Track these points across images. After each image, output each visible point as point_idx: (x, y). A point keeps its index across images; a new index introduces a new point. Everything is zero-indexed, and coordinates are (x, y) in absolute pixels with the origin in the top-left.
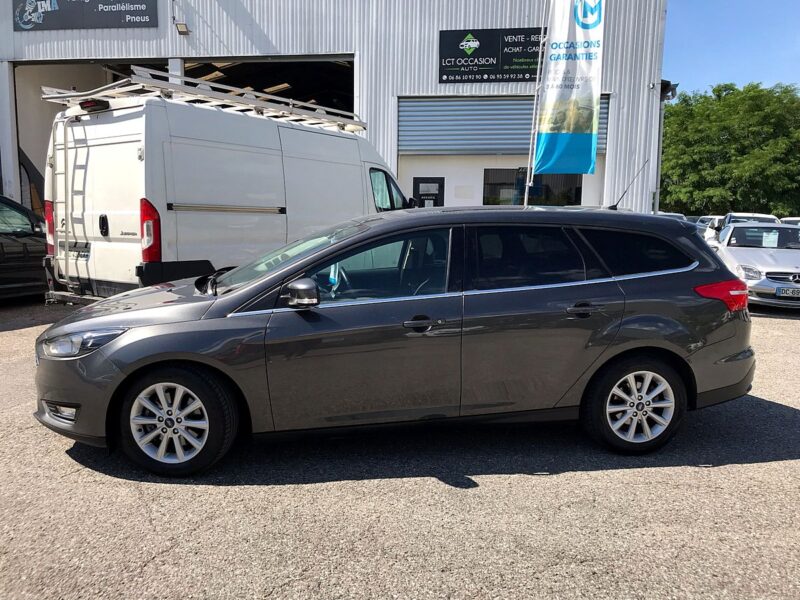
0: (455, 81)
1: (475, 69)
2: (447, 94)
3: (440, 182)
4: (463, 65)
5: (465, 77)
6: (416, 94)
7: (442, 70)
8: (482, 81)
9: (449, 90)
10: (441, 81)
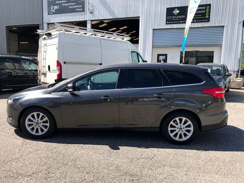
0: (171, 24)
1: (178, 19)
2: (168, 28)
3: (166, 55)
4: (174, 18)
5: (174, 22)
6: (159, 28)
7: (167, 20)
8: (180, 23)
9: (169, 26)
10: (167, 24)
